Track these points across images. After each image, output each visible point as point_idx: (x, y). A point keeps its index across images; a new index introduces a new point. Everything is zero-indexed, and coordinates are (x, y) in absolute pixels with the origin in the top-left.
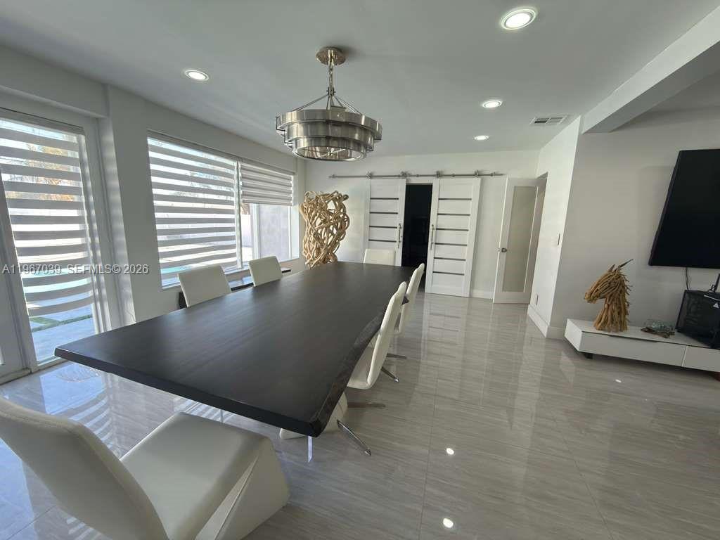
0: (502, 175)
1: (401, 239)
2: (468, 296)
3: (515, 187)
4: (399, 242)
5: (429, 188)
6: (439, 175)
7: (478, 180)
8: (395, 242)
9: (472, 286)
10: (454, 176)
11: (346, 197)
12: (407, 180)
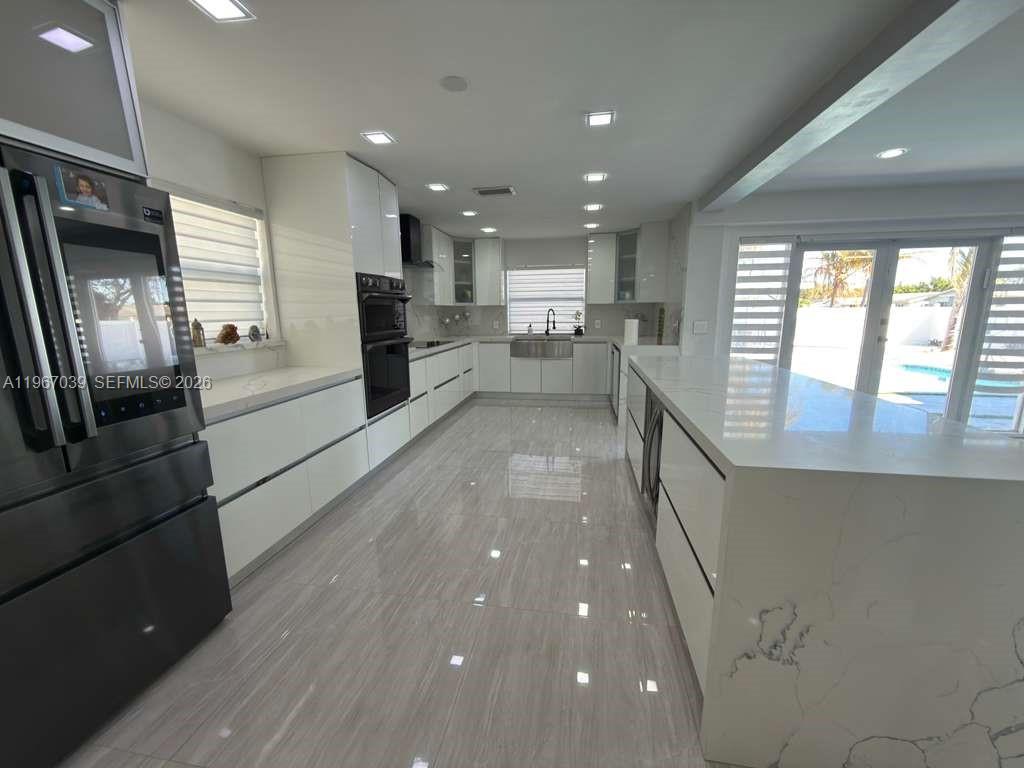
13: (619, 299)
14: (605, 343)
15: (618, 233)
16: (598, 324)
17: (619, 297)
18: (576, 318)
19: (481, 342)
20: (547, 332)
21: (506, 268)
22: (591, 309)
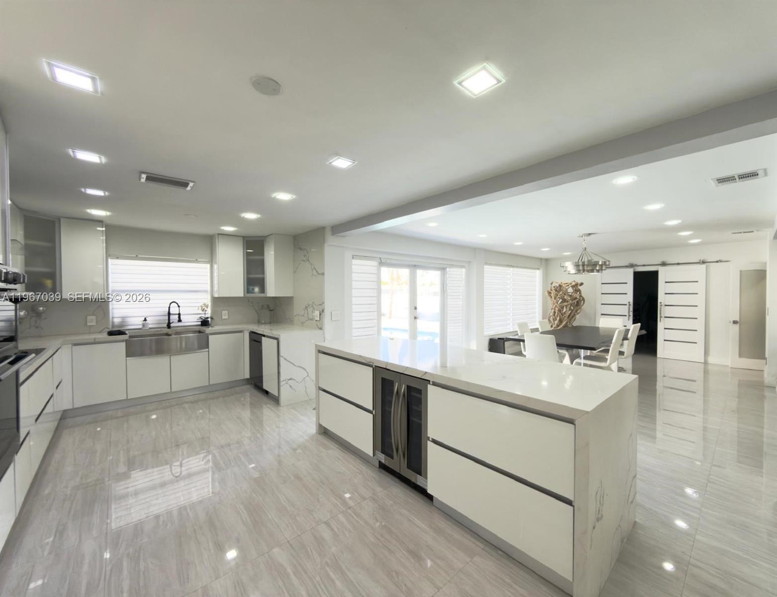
0: (728, 261)
1: (631, 314)
2: (703, 362)
3: (741, 271)
4: (629, 316)
5: (655, 274)
6: (664, 264)
7: (704, 266)
8: (626, 316)
9: (706, 353)
10: (678, 264)
11: (582, 284)
12: (634, 269)
13: (248, 292)
14: (241, 332)
15: (244, 237)
16: (225, 315)
17: (248, 290)
18: (203, 310)
19: (76, 345)
20: (169, 326)
21: (108, 256)
22: (218, 301)
